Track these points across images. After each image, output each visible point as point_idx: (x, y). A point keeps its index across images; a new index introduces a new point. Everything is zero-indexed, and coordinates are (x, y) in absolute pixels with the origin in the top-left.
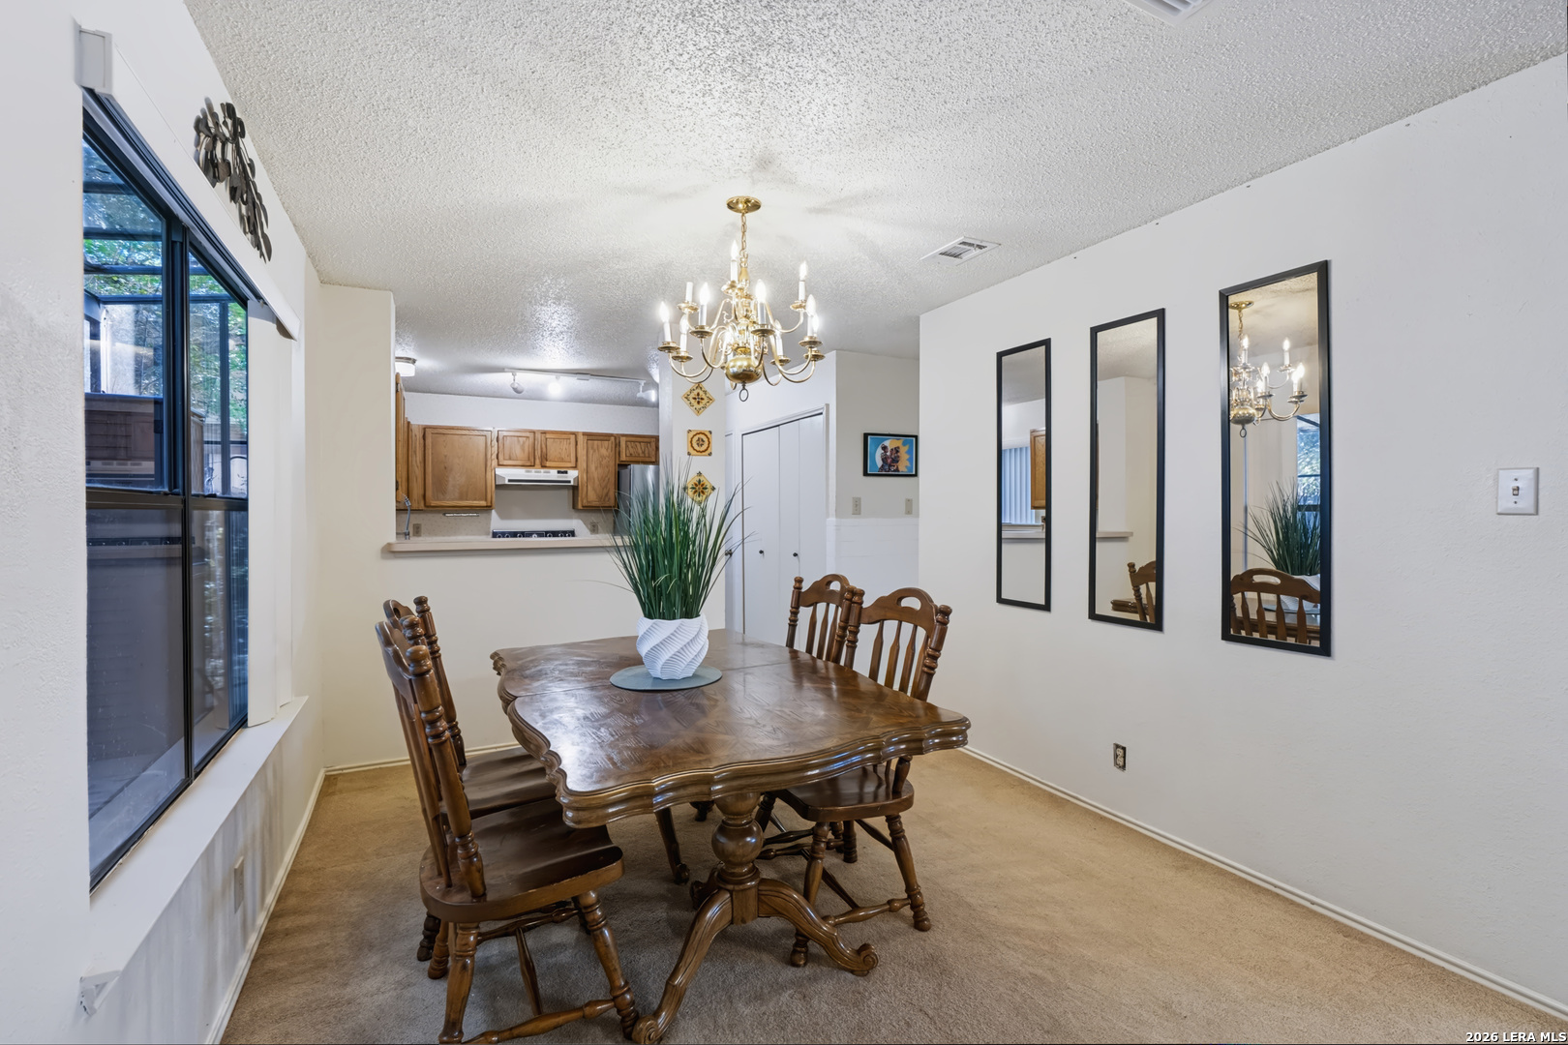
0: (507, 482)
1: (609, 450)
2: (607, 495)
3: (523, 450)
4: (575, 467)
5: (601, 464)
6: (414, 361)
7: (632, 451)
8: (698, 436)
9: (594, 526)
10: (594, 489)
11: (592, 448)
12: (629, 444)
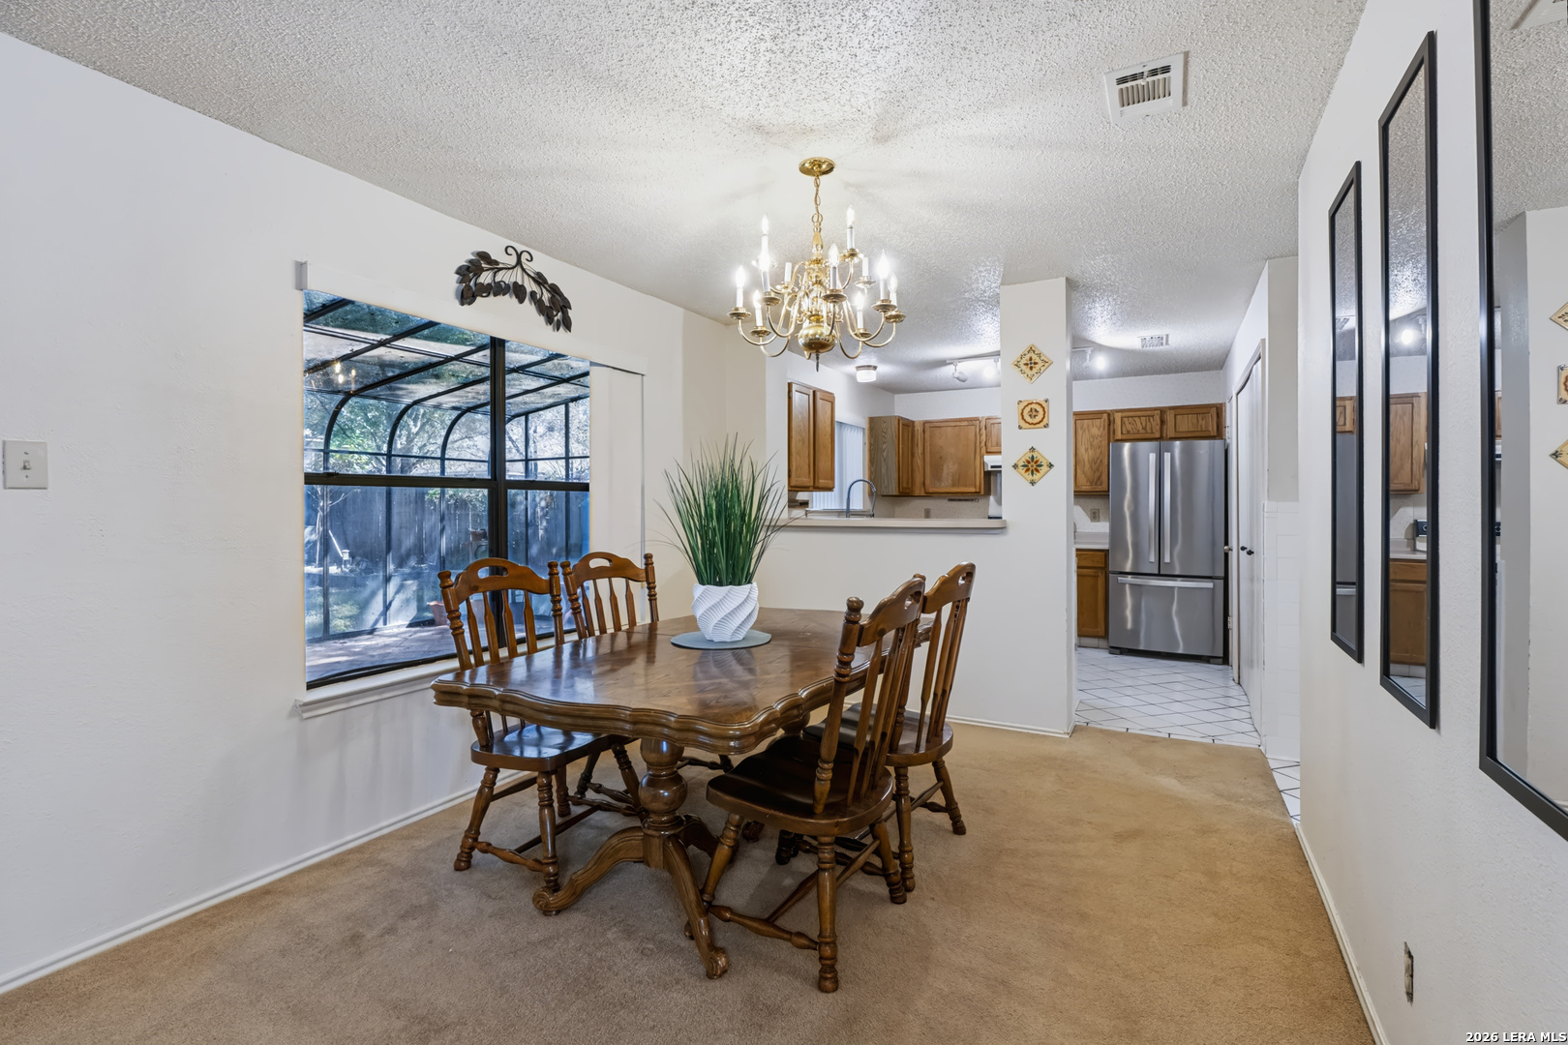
0: (990, 469)
1: (1101, 429)
2: (1099, 478)
5: (1091, 445)
6: (875, 368)
7: (1129, 427)
8: (1030, 406)
9: (1094, 513)
10: (1084, 473)
11: (1082, 428)
12: (1125, 420)
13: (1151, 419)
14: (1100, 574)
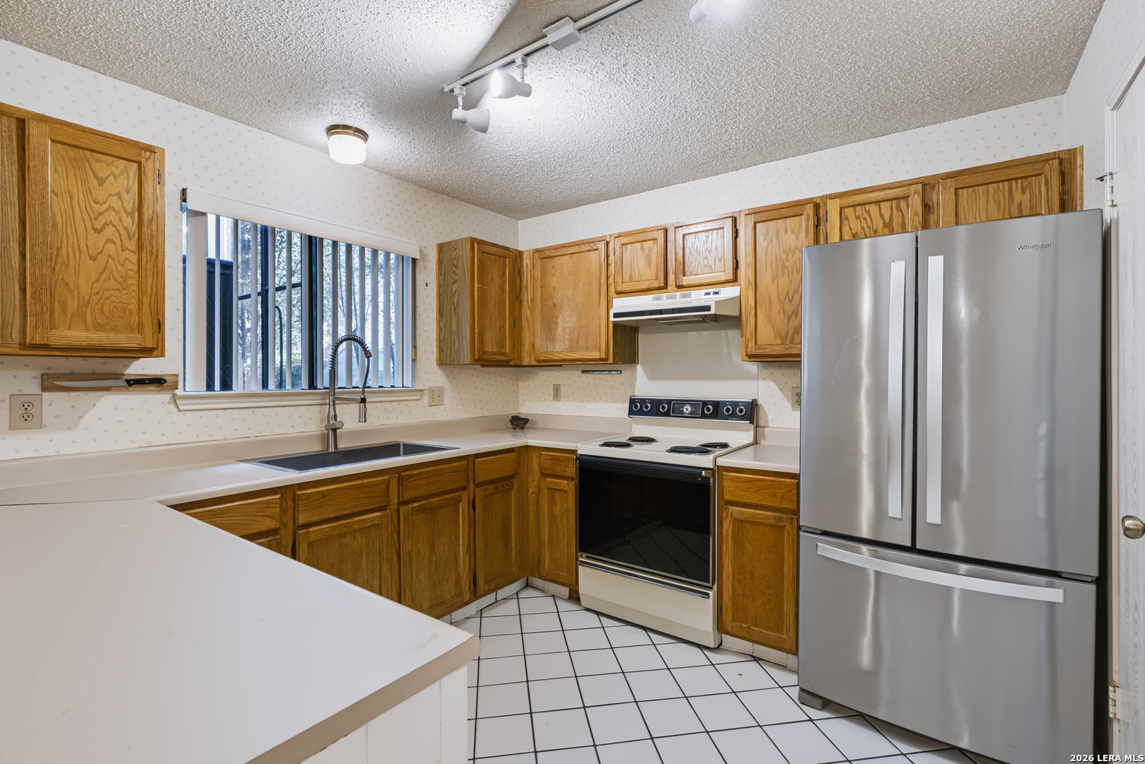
0: (629, 318)
1: (803, 234)
3: (649, 263)
4: (735, 280)
5: (784, 267)
6: (362, 134)
7: (857, 225)
10: (770, 320)
11: (765, 237)
12: (849, 212)
13: (903, 204)
14: (787, 524)
